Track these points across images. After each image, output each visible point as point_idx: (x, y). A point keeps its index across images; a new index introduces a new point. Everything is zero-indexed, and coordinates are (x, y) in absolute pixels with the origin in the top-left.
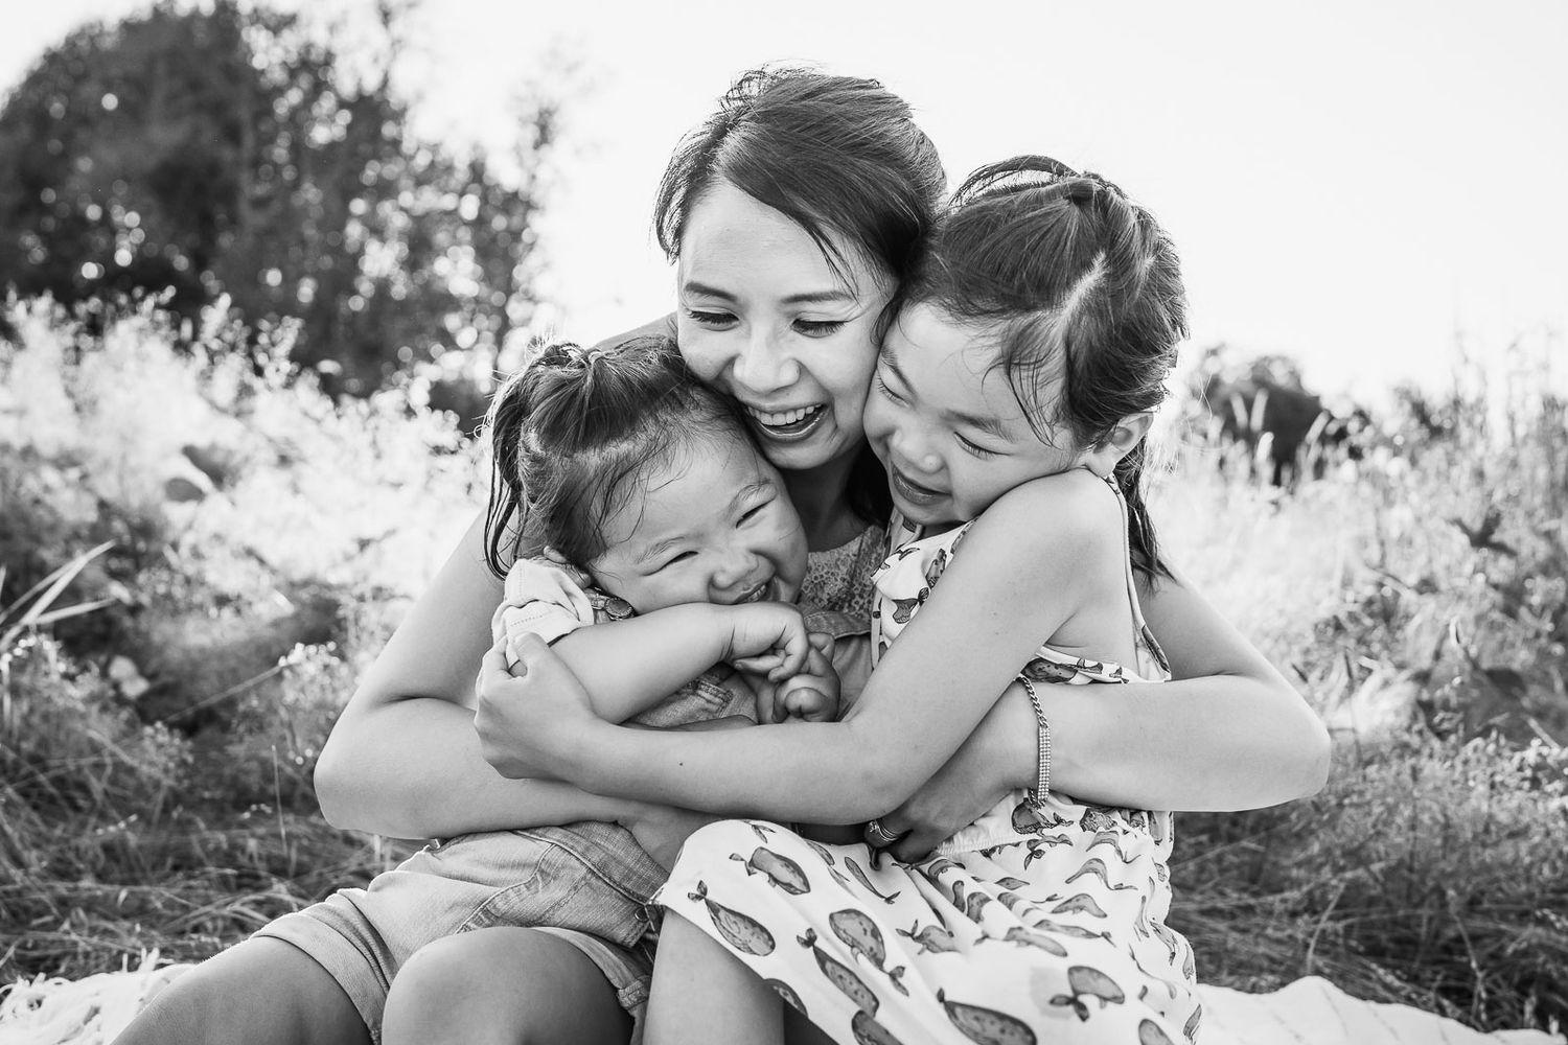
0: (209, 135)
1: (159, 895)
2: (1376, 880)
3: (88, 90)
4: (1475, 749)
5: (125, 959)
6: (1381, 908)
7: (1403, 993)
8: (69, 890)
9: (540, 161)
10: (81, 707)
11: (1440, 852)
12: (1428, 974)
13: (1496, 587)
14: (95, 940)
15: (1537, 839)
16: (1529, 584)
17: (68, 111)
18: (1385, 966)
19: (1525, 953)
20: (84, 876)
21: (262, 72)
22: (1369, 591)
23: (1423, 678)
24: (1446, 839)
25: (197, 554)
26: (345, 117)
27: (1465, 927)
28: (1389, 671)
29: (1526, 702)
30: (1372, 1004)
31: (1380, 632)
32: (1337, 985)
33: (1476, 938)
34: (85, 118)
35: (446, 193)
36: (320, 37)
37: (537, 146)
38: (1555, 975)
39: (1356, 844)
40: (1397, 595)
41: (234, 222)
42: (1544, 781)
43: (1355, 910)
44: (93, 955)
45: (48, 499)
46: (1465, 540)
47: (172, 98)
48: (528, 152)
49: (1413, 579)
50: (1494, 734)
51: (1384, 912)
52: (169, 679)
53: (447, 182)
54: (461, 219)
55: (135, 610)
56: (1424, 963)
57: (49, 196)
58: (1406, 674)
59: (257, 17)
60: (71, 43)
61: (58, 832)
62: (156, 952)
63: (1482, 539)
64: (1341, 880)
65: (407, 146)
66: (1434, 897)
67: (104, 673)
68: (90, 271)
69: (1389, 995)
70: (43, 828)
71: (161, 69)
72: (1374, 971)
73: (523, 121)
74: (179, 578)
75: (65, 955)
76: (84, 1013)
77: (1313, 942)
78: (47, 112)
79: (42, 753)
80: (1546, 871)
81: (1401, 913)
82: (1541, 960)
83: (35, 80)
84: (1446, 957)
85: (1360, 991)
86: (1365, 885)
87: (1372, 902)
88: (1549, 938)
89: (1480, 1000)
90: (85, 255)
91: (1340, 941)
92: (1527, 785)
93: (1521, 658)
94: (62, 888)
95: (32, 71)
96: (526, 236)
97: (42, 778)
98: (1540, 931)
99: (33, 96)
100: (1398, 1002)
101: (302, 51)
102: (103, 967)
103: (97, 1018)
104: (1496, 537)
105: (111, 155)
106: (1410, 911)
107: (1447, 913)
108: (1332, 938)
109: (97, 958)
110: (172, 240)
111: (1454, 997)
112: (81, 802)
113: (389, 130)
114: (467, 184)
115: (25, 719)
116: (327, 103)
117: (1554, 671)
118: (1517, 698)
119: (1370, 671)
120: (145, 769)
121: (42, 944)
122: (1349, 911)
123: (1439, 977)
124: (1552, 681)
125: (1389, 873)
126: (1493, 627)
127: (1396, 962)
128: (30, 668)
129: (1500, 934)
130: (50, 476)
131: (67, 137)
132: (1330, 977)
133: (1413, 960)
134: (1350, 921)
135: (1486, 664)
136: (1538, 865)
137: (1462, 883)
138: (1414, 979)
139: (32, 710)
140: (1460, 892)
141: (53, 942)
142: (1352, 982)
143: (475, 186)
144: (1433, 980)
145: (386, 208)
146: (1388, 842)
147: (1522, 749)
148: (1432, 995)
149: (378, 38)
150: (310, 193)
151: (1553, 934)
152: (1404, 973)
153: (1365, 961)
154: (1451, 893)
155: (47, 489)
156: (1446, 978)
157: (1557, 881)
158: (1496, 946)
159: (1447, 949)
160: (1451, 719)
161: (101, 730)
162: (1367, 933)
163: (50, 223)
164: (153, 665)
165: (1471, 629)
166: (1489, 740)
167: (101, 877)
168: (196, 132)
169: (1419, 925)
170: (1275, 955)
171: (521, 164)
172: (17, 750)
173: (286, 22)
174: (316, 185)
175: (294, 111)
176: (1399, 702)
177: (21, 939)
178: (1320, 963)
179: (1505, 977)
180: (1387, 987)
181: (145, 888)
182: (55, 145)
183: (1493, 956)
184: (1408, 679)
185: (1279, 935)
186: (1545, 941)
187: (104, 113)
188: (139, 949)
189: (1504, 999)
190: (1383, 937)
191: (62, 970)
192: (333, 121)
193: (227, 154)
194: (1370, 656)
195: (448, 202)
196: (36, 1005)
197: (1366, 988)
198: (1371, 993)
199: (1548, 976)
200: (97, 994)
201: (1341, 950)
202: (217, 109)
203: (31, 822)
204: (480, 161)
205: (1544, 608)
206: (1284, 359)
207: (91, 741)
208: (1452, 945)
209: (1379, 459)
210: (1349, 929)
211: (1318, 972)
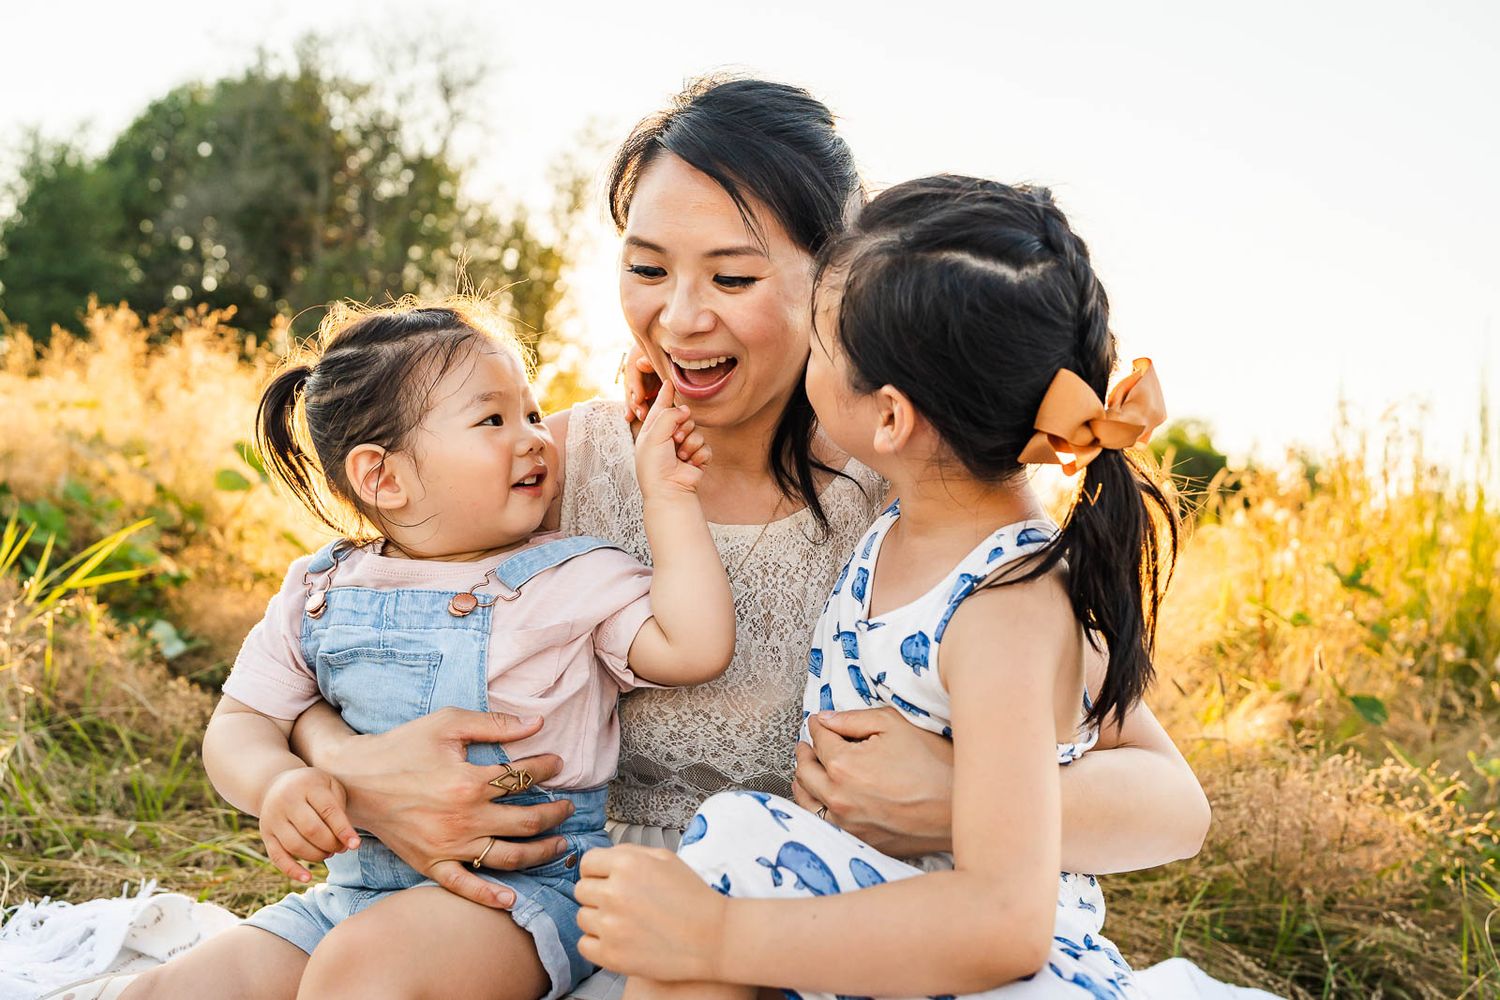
0: (290, 182)
1: (165, 831)
2: (1241, 875)
3: (184, 138)
4: (1335, 764)
5: (126, 886)
6: (1244, 901)
7: (1261, 979)
8: (86, 823)
9: (572, 224)
10: (116, 662)
11: (1300, 854)
12: (1286, 964)
13: (1363, 624)
14: (101, 868)
15: (1389, 849)
16: (1394, 623)
17: (168, 155)
18: (1247, 953)
19: (1374, 950)
20: (102, 811)
21: (339, 132)
22: (1252, 622)
23: (1295, 700)
24: (1305, 843)
25: (240, 537)
26: (408, 176)
27: (1320, 924)
28: (1265, 690)
29: (1385, 727)
30: (1232, 987)
31: (1259, 658)
32: (1200, 968)
33: (1330, 934)
34: (183, 160)
35: (491, 245)
36: (389, 107)
37: (570, 211)
38: (1400, 972)
39: (1222, 842)
40: (1276, 626)
41: (307, 260)
42: (1397, 797)
43: (1222, 901)
44: (100, 881)
45: (113, 483)
46: (1336, 580)
47: (258, 150)
48: (563, 216)
49: (1289, 612)
50: (1351, 752)
51: (1247, 905)
52: (205, 643)
53: (493, 236)
54: (503, 268)
55: (178, 581)
56: (1282, 953)
57: (147, 226)
58: (1278, 695)
59: (336, 85)
60: (173, 97)
61: (83, 772)
62: (154, 882)
63: (1352, 582)
64: (1208, 873)
65: (460, 204)
66: (1294, 893)
67: (143, 633)
68: (180, 293)
69: (1249, 980)
70: (71, 767)
71: (251, 123)
72: (1235, 957)
73: (559, 189)
74: (222, 556)
75: (75, 880)
76: (80, 933)
77: (1180, 927)
78: (150, 154)
79: (79, 701)
80: (1396, 878)
81: (1263, 906)
82: (1387, 958)
83: (140, 126)
84: (1302, 949)
85: (1223, 974)
86: (1230, 879)
87: (1237, 894)
88: (1396, 938)
89: (1331, 990)
90: (176, 278)
91: (1206, 928)
92: (1381, 799)
93: (1384, 689)
94: (80, 821)
95: (138, 119)
96: (557, 286)
97: (74, 723)
98: (1389, 931)
99: (139, 140)
100: (1256, 987)
101: (374, 117)
102: (107, 893)
103: (91, 939)
104: (1364, 581)
105: (203, 195)
106: (1271, 905)
107: (1303, 909)
108: (1198, 924)
109: (102, 885)
110: (254, 270)
111: (1308, 986)
112: (109, 746)
113: (445, 189)
114: (510, 240)
115: (67, 672)
116: (392, 163)
117: (1413, 701)
118: (1378, 723)
119: (1248, 691)
120: (167, 717)
121: (55, 871)
122: (1215, 901)
123: (1295, 967)
124: (1412, 711)
125: (1254, 870)
126: (1361, 659)
127: (1257, 950)
128: (74, 627)
129: (1353, 932)
130: (116, 462)
131: (166, 177)
132: (1195, 960)
133: (1272, 950)
134: (1215, 911)
135: (1352, 692)
136: (1390, 871)
137: (1320, 883)
138: (1271, 966)
139: (74, 664)
140: (1316, 893)
141: (64, 869)
142: (1217, 966)
143: (517, 242)
144: (1290, 969)
145: (439, 255)
146: (1251, 842)
147: (1377, 767)
148: (1288, 982)
149: (440, 110)
150: (375, 240)
151: (1400, 934)
152: (1263, 960)
153: (1227, 947)
154: (1308, 891)
155: (112, 474)
156: (1302, 967)
157: (1405, 888)
158: (1349, 942)
159: (1304, 942)
160: (1313, 736)
161: (136, 683)
162: (1231, 922)
163: (146, 250)
164: (190, 631)
165: (1340, 659)
166: (1347, 757)
167: (119, 813)
168: (279, 180)
169: (1279, 919)
170: (1147, 936)
171: (556, 224)
172: (56, 698)
173: (362, 91)
174: (381, 232)
175: (364, 169)
176: (1273, 720)
177: (35, 865)
178: (1188, 946)
179: (1354, 971)
180: (1247, 972)
181: (154, 824)
182: (154, 183)
183: (1345, 951)
184: (1281, 700)
185: (1152, 918)
186: (1392, 941)
187: (198, 158)
188: (140, 879)
189: (1354, 991)
190: (1247, 927)
191: (68, 895)
192: (398, 179)
193: (304, 200)
194: (1248, 678)
195: (492, 253)
196: (39, 924)
197: (1228, 972)
198: (1233, 977)
199: (1393, 972)
200: (93, 917)
201: (1207, 935)
202: (298, 162)
203: (61, 761)
204: (522, 220)
205: (1408, 645)
206: (1198, 423)
207: (124, 694)
208: (1309, 939)
209: (1268, 508)
210: (1214, 919)
211: (1186, 955)
